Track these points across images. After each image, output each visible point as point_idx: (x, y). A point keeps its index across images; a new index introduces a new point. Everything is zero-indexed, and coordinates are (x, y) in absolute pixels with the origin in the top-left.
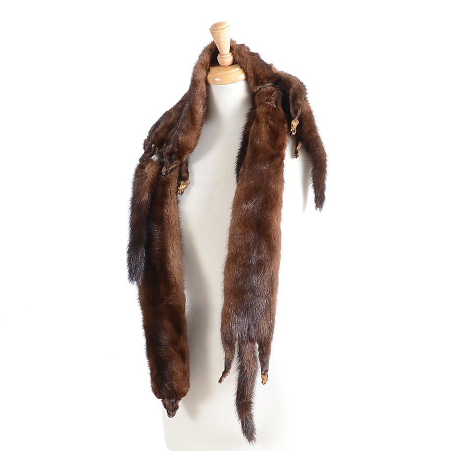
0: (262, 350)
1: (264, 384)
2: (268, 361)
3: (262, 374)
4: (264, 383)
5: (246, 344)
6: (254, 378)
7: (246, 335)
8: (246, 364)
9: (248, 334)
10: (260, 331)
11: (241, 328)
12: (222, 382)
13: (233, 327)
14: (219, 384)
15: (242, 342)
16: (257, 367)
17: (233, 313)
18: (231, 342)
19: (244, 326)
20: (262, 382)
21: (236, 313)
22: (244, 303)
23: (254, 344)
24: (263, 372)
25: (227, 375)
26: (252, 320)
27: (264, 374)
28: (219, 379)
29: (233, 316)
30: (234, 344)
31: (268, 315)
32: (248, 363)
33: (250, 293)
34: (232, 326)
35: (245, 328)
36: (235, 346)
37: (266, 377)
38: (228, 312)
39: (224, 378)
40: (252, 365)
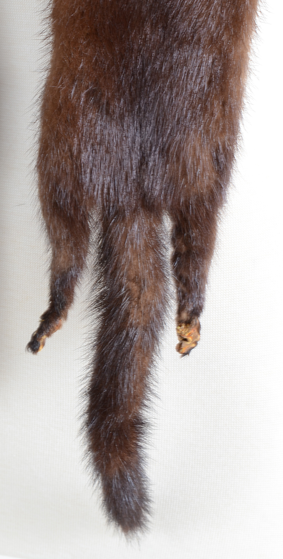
0: (187, 242)
1: (185, 354)
2: (203, 277)
3: (180, 322)
4: (184, 350)
5: (133, 220)
6: (155, 338)
7: (131, 187)
8: (128, 290)
9: (139, 184)
10: (184, 174)
11: (114, 161)
12: (42, 351)
13: (84, 156)
14: (30, 354)
15: (117, 213)
16: (164, 302)
17: (86, 102)
18: (76, 209)
19: (126, 156)
20: (179, 348)
21: (98, 104)
22: (126, 67)
23: (159, 220)
24: (185, 316)
25: (59, 327)
26: (156, 130)
27: (188, 323)
28: (29, 339)
29: (85, 115)
30: (86, 217)
31: (217, 114)
32: (134, 287)
33: (154, 27)
34: (80, 152)
35: (126, 163)
36: (91, 224)
37: (193, 331)
38: (66, 100)
39: (48, 335)
40: (147, 295)
